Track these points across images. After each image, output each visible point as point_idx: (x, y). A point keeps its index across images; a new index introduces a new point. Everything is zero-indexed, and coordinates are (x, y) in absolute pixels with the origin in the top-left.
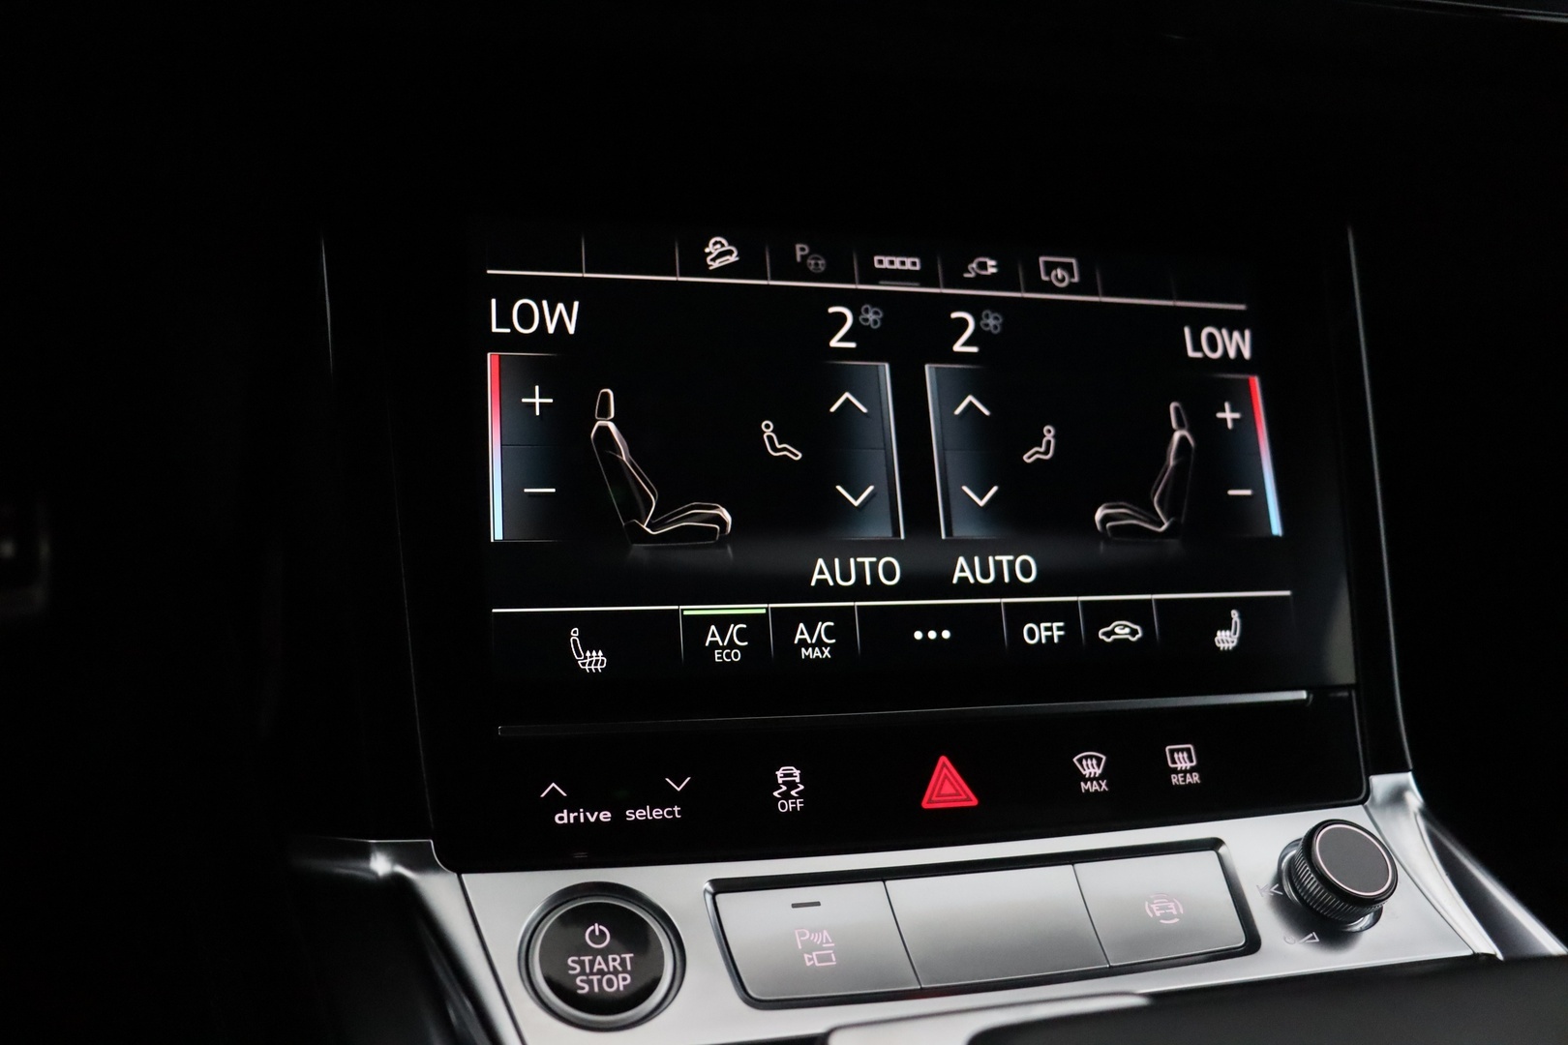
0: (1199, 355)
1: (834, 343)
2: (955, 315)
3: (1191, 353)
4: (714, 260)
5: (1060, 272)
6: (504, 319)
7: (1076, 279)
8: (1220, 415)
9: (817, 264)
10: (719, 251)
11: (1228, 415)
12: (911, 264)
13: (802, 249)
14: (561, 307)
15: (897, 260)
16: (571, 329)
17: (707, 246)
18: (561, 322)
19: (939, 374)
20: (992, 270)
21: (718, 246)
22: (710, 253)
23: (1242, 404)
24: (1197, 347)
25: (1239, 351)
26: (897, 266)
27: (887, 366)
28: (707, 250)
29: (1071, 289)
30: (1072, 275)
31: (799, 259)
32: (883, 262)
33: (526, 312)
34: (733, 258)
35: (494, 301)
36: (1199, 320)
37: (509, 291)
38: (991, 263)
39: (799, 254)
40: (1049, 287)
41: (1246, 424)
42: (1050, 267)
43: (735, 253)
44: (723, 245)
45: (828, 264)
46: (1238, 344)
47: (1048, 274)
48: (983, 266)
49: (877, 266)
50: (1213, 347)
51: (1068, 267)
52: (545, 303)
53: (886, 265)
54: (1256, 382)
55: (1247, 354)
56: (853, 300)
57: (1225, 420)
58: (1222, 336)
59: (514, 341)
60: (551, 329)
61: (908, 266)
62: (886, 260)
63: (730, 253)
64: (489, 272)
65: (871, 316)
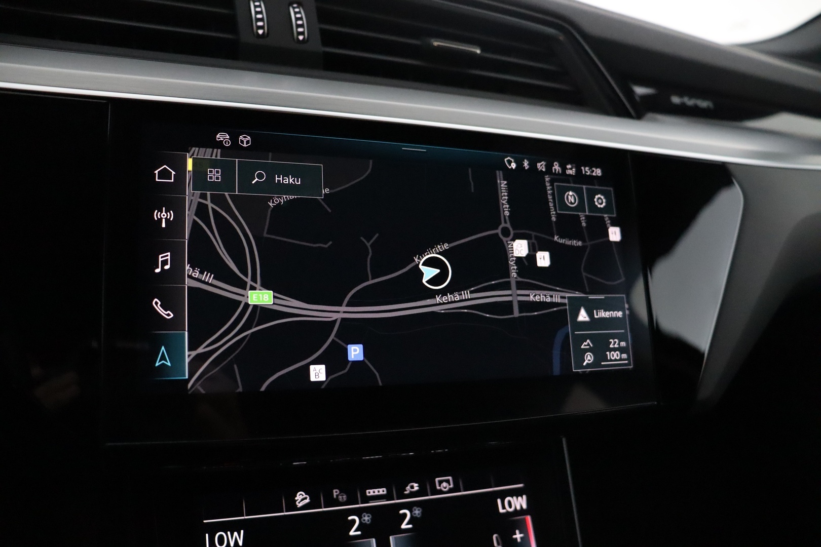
0: (504, 511)
1: (352, 533)
2: (401, 512)
3: (501, 511)
4: (299, 503)
5: (444, 484)
6: (212, 543)
7: (452, 486)
8: (514, 536)
9: (343, 498)
10: (301, 498)
11: (518, 536)
12: (382, 491)
13: (336, 492)
14: (236, 534)
15: (376, 490)
16: (241, 543)
17: (296, 496)
18: (236, 541)
19: (396, 540)
20: (416, 488)
21: (301, 496)
22: (298, 500)
23: (524, 530)
24: (504, 508)
25: (521, 507)
26: (376, 493)
27: (374, 540)
28: (296, 498)
29: (450, 491)
30: (450, 485)
31: (335, 497)
32: (371, 492)
34: (308, 501)
35: (207, 535)
36: (503, 495)
37: (213, 530)
38: (416, 485)
39: (335, 494)
40: (441, 492)
41: (525, 539)
42: (441, 482)
43: (308, 498)
44: (303, 495)
45: (348, 497)
46: (520, 502)
47: (440, 486)
48: (412, 487)
49: (368, 494)
50: (510, 506)
51: (448, 481)
52: (229, 533)
53: (372, 494)
54: (529, 518)
55: (525, 506)
56: (359, 512)
57: (516, 539)
58: (513, 500)
60: (232, 544)
61: (381, 493)
63: (306, 498)
64: (205, 521)
65: (367, 518)
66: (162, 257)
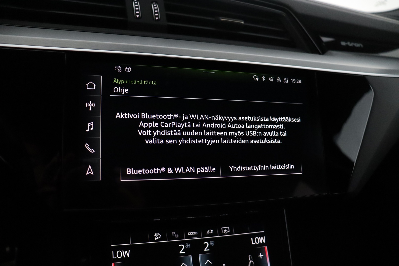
1: (180, 253)
2: (204, 243)
3: (253, 244)
4: (156, 238)
5: (226, 230)
6: (115, 256)
7: (229, 231)
8: (259, 256)
9: (177, 236)
10: (157, 236)
11: (261, 256)
12: (195, 233)
13: (174, 233)
14: (126, 251)
15: (193, 233)
16: (128, 256)
17: (155, 235)
18: (126, 255)
19: (202, 256)
20: (212, 232)
21: (157, 235)
22: (156, 236)
23: (264, 253)
24: (254, 242)
25: (263, 241)
26: (193, 234)
27: (191, 256)
28: (155, 236)
29: (228, 234)
30: (228, 231)
31: (173, 235)
32: (190, 234)
33: (119, 253)
34: (160, 237)
35: (113, 252)
36: (254, 236)
37: (115, 249)
38: (212, 230)
39: (173, 234)
40: (224, 234)
41: (264, 257)
42: (224, 229)
43: (160, 236)
44: (158, 234)
45: (179, 236)
47: (223, 231)
48: (210, 231)
49: (189, 235)
50: (257, 242)
51: (227, 229)
52: (123, 251)
53: (191, 234)
54: (266, 247)
55: (264, 242)
56: (184, 243)
58: (259, 239)
59: (117, 260)
60: (124, 256)
61: (195, 234)
62: (190, 233)
63: (159, 236)
64: (112, 245)
65: (188, 246)
66: (89, 124)
